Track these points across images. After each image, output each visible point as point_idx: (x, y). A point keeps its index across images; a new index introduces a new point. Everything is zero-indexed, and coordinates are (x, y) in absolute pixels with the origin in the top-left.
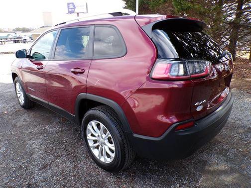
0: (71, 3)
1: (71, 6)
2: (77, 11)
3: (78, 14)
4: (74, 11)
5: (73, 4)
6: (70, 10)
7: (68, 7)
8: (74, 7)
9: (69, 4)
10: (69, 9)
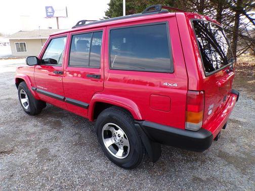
0: (49, 7)
1: (50, 10)
2: (56, 15)
3: (57, 18)
4: (53, 15)
5: (51, 7)
6: (49, 14)
7: (47, 11)
8: (53, 11)
9: (47, 8)
10: (47, 13)
